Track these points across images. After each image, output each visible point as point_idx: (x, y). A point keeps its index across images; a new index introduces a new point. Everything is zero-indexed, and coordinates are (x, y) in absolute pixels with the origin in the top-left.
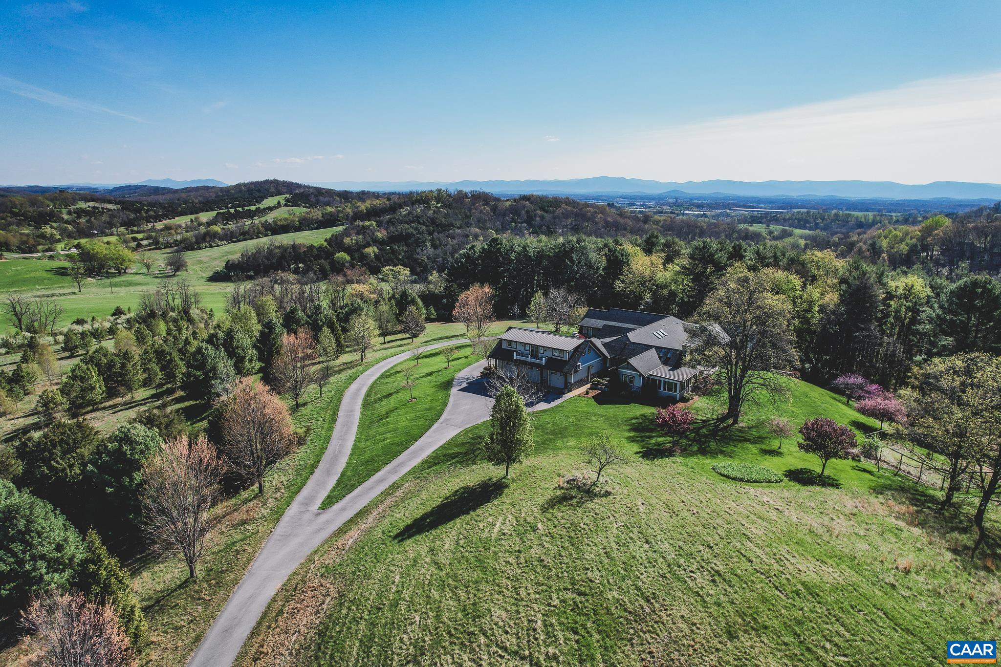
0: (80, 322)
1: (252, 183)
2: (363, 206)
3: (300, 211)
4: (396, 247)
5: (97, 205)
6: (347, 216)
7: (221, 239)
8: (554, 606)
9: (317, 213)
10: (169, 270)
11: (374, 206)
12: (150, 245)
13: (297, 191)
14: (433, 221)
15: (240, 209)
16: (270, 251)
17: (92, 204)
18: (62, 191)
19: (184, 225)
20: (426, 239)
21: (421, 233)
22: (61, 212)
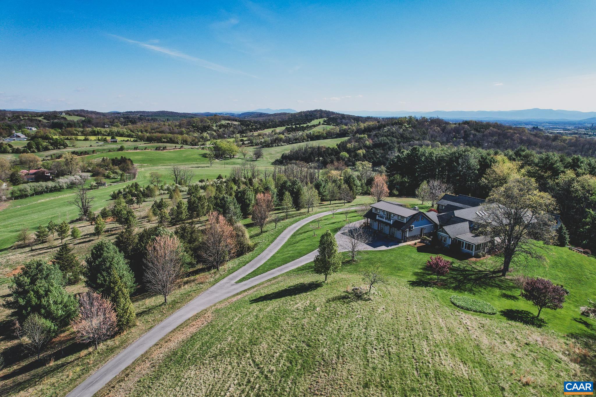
0: (201, 181)
1: (308, 111)
2: (362, 126)
3: (329, 128)
4: (376, 150)
5: (229, 122)
6: (353, 131)
7: (284, 142)
8: (291, 348)
9: (337, 129)
10: (254, 158)
11: (369, 125)
12: (249, 143)
13: (332, 116)
14: (402, 136)
15: (298, 126)
16: (306, 150)
17: (227, 122)
18: (215, 115)
19: (268, 134)
20: (395, 147)
21: (392, 142)
22: (213, 126)
